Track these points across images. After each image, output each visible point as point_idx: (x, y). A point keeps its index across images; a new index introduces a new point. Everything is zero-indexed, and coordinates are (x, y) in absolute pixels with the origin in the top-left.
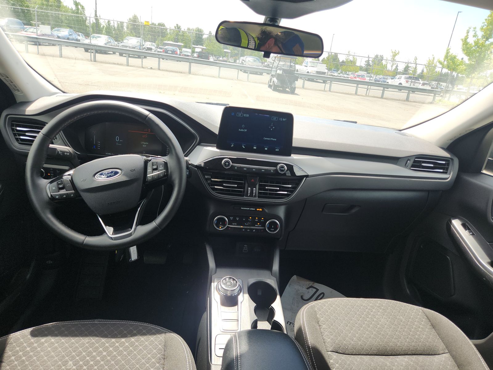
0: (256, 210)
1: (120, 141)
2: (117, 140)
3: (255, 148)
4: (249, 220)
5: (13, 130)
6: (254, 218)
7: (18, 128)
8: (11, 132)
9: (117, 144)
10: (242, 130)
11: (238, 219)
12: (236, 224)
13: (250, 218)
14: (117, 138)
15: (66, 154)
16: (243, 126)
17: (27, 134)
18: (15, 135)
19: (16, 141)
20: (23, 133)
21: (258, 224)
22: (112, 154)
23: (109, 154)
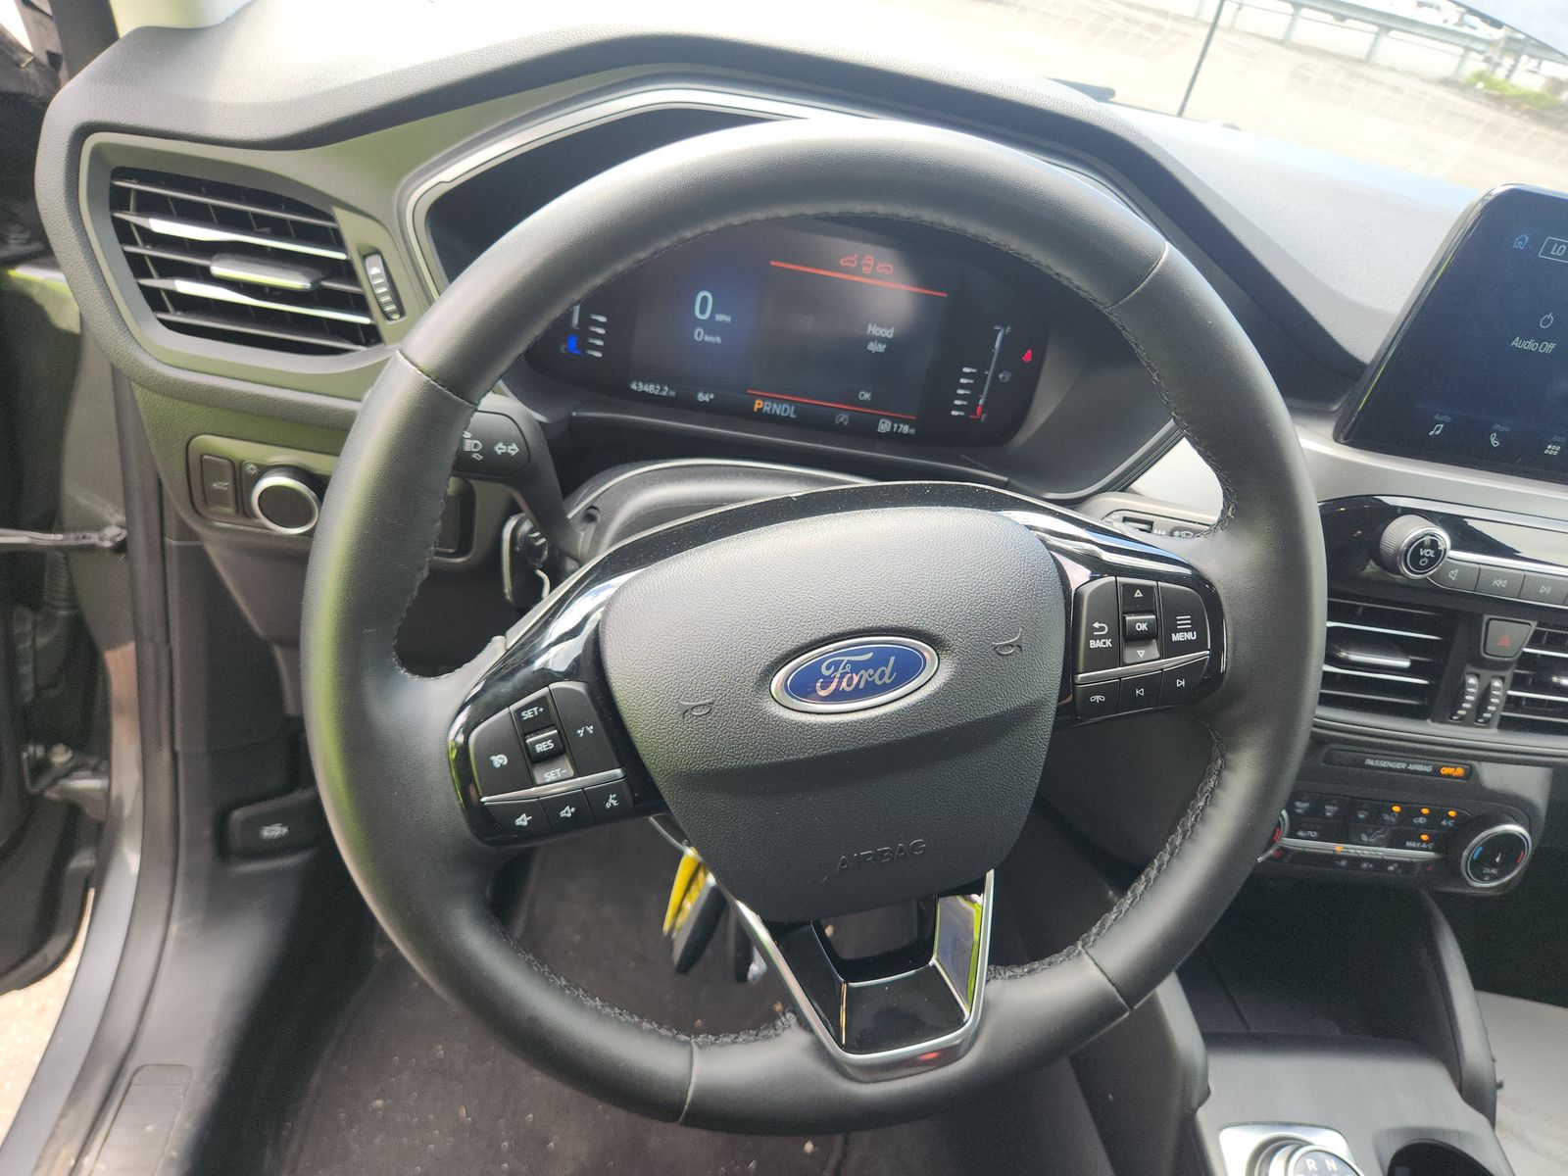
0: (1436, 772)
1: (720, 318)
2: (703, 311)
3: (1552, 450)
4: (1386, 817)
5: (124, 233)
6: (1410, 812)
7: (159, 226)
8: (117, 250)
9: (699, 335)
10: (1530, 345)
11: (1330, 811)
12: (1314, 834)
13: (1396, 809)
14: (705, 300)
15: (500, 448)
16: (1547, 321)
17: (218, 269)
18: (138, 267)
19: (148, 308)
20: (193, 260)
21: (1424, 837)
22: (662, 390)
23: (650, 388)
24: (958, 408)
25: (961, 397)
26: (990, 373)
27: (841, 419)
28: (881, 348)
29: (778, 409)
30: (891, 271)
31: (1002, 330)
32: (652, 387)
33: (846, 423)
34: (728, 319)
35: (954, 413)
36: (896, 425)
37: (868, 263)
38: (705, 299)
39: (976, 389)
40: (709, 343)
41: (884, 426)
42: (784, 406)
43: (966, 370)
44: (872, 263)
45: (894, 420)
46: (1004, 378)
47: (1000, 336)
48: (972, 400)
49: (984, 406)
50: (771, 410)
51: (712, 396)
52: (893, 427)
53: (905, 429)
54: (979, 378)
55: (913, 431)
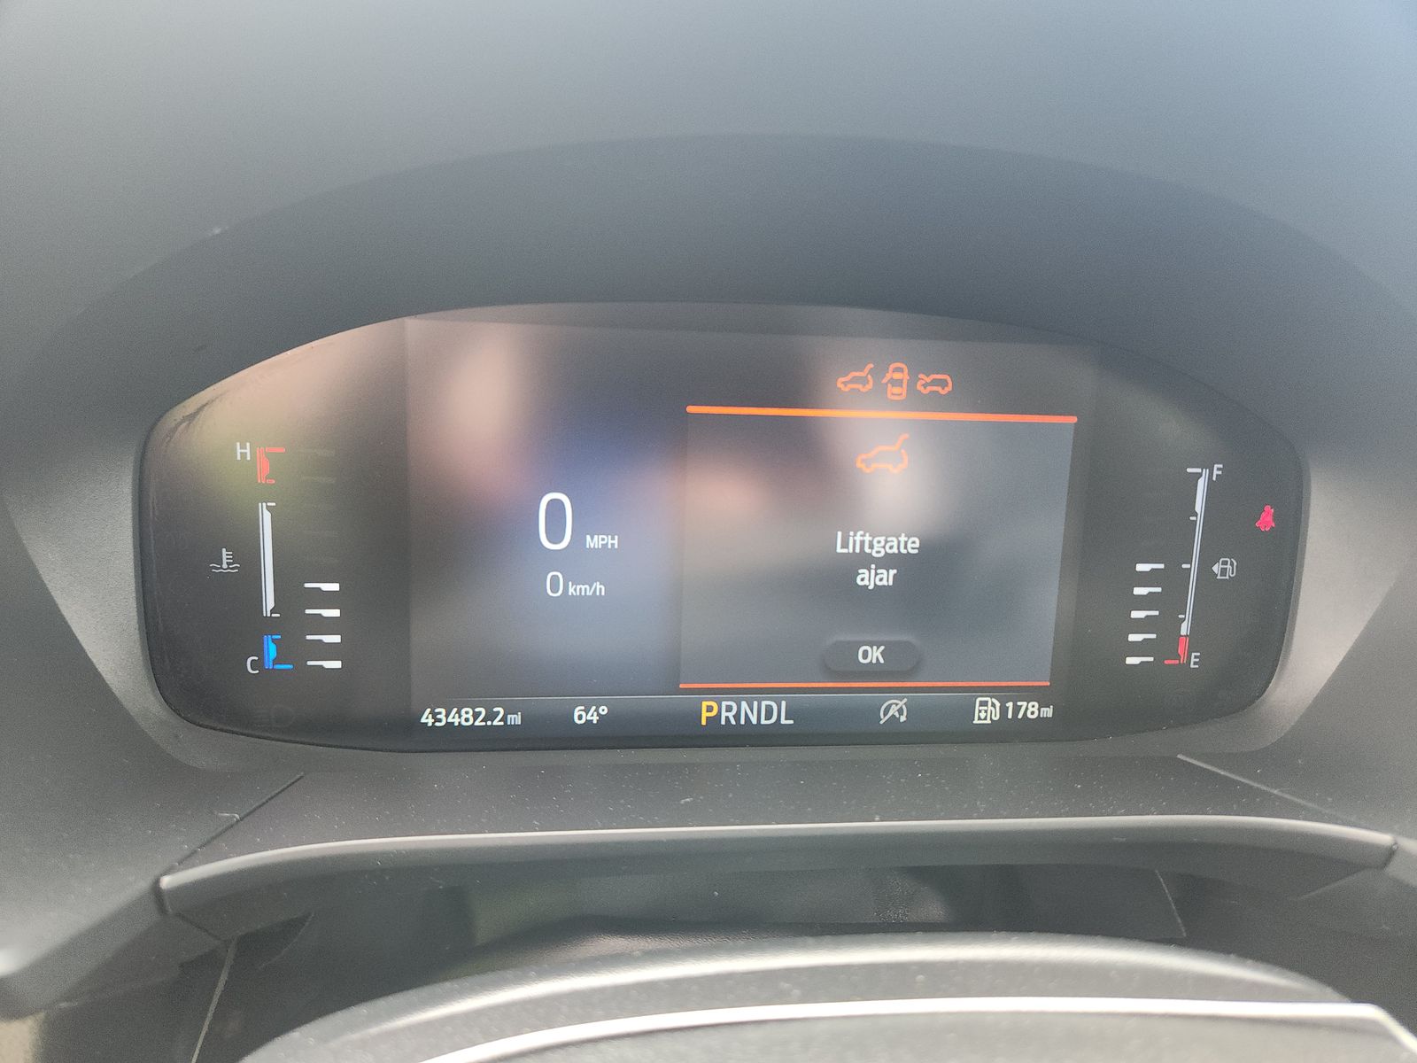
2: (555, 533)
9: (556, 584)
14: (555, 509)
22: (491, 716)
23: (464, 717)
24: (1137, 649)
25: (1140, 626)
26: (1193, 567)
27: (893, 711)
28: (886, 577)
29: (753, 712)
30: (949, 388)
31: (1206, 473)
32: (467, 713)
33: (903, 719)
34: (613, 542)
35: (1130, 661)
36: (1010, 705)
37: (897, 376)
38: (555, 506)
39: (1169, 604)
40: (581, 599)
41: (987, 712)
42: (764, 703)
43: (1141, 567)
44: (906, 377)
45: (1003, 693)
46: (1224, 572)
47: (1202, 485)
48: (1165, 626)
49: (1190, 636)
50: (737, 717)
51: (604, 710)
52: (1004, 710)
53: (1031, 709)
54: (1172, 581)
55: (1048, 712)
